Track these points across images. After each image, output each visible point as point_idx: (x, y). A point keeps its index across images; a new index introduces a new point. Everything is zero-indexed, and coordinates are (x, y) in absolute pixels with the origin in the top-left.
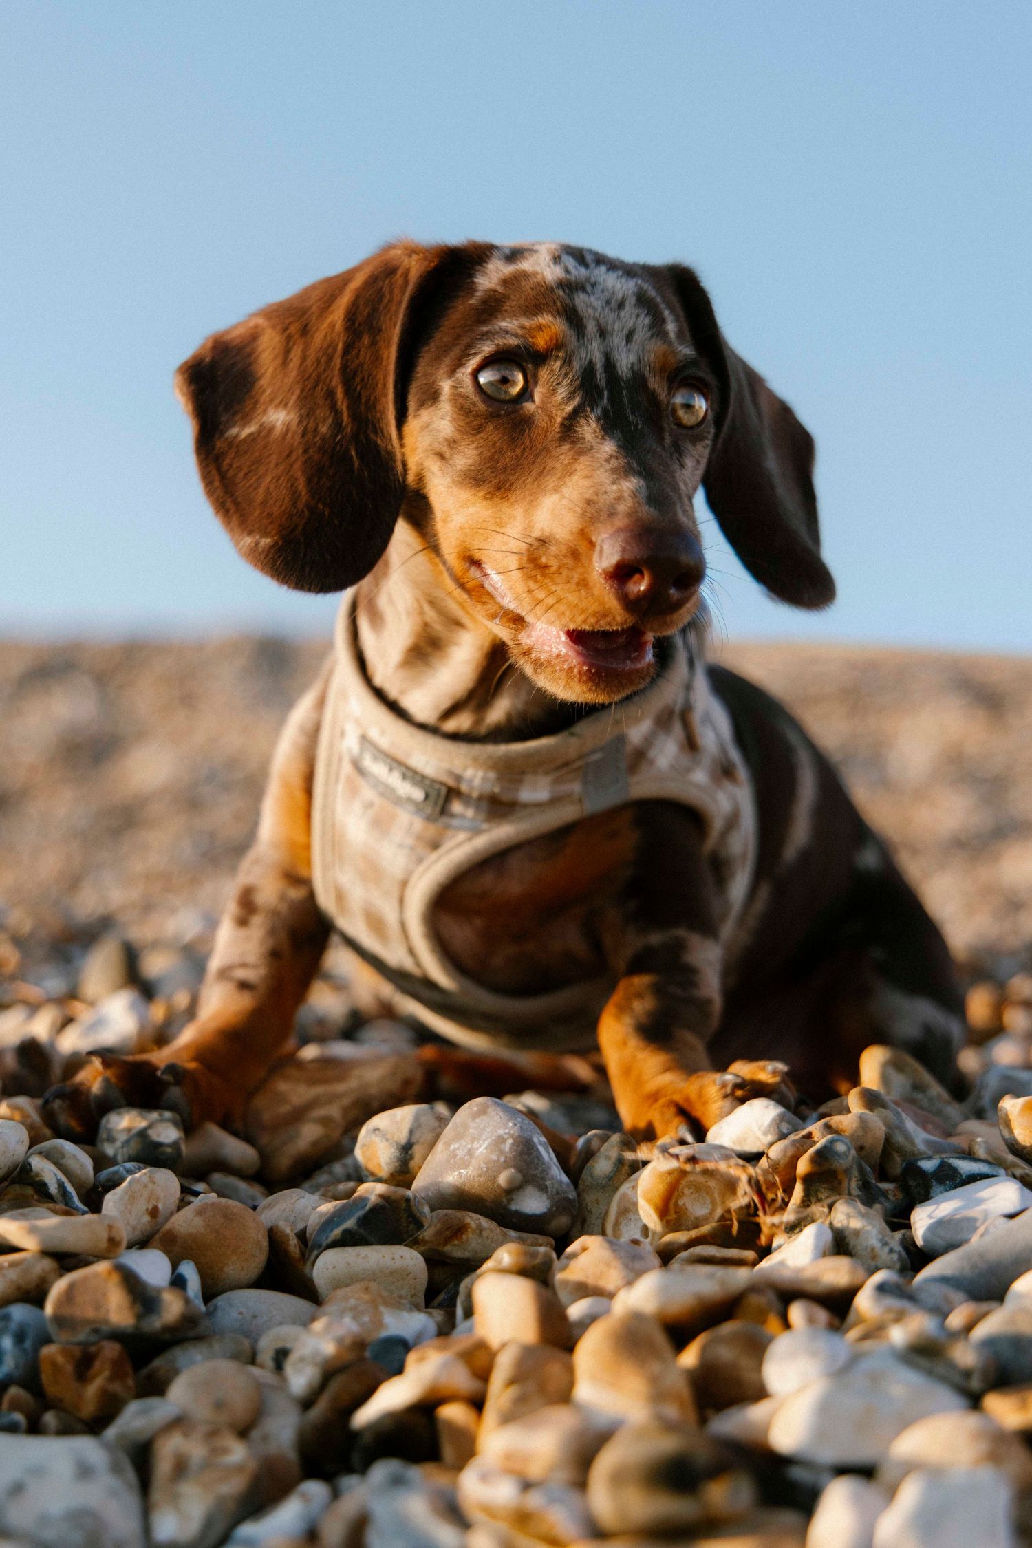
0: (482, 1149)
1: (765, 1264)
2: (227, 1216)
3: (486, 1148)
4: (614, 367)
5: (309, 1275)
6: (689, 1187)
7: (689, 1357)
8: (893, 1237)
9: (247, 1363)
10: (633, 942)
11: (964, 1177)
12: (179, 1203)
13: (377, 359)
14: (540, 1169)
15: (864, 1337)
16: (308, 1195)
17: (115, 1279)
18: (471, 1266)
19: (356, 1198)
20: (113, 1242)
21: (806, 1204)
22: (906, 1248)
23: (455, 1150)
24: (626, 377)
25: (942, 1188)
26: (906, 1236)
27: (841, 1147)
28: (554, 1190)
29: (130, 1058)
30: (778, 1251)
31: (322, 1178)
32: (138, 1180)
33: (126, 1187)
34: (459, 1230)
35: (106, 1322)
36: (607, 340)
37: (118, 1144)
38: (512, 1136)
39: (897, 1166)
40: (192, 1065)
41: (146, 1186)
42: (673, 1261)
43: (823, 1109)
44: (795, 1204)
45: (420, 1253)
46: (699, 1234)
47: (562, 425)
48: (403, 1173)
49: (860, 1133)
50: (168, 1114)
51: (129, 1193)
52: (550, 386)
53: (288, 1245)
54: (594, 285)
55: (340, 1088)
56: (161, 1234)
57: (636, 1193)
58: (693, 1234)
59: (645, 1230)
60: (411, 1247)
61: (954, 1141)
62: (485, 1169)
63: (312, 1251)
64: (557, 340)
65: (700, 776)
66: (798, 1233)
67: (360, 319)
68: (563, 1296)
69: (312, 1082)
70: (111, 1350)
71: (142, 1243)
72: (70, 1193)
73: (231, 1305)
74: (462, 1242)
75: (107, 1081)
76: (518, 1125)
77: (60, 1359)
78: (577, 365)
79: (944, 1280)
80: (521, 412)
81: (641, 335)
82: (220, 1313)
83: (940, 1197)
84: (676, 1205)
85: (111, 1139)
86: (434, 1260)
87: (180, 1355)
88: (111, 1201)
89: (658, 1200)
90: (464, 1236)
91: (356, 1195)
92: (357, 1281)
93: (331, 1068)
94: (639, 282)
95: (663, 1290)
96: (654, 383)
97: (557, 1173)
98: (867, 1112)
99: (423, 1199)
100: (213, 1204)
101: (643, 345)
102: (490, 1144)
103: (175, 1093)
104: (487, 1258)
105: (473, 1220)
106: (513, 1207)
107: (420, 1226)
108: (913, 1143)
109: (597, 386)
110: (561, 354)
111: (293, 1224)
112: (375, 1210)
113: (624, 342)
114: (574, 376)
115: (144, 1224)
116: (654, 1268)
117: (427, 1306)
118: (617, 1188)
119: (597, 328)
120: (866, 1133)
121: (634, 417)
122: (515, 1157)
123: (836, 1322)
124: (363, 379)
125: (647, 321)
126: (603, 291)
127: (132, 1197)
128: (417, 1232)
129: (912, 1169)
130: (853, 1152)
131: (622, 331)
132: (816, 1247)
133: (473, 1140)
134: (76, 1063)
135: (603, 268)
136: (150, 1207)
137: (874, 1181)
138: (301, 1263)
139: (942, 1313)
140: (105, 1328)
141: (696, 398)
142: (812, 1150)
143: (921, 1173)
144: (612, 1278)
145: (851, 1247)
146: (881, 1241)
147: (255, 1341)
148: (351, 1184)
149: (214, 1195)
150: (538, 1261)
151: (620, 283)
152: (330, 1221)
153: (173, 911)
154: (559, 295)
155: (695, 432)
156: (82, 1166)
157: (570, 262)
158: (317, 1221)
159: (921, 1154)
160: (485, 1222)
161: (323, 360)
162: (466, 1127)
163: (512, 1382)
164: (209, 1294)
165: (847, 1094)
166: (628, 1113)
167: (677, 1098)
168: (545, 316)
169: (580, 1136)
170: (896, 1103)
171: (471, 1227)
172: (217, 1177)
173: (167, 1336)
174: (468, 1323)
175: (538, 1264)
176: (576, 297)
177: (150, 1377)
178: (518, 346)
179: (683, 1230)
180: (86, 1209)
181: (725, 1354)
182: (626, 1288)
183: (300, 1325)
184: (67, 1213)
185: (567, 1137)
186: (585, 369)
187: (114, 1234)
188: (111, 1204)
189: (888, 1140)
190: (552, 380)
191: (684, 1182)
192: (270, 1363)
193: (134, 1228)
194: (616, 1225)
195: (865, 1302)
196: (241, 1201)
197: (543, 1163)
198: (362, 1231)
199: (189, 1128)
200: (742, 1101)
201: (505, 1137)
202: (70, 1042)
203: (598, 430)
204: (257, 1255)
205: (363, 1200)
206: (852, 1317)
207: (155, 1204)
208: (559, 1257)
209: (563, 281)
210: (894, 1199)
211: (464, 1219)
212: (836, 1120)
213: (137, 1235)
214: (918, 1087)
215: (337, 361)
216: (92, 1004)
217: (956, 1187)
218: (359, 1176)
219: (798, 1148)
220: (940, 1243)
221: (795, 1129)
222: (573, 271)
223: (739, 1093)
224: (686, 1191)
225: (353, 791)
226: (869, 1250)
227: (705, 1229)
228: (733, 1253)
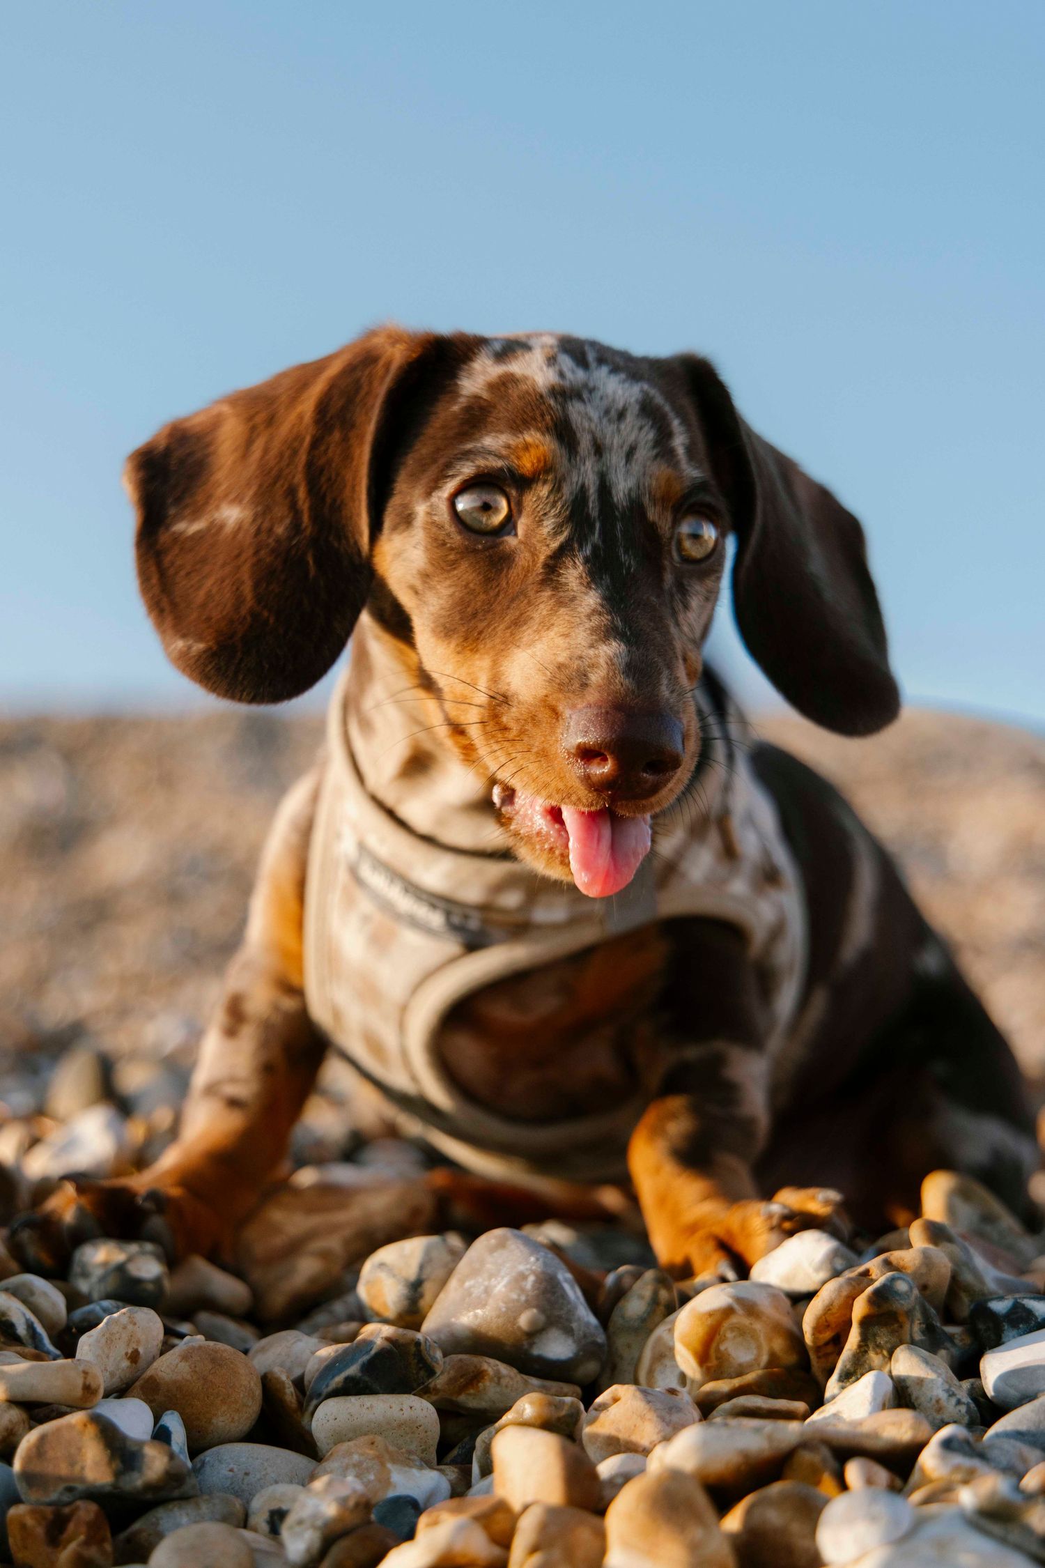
0: (500, 1286)
1: (816, 1417)
2: (216, 1361)
3: (505, 1286)
4: (610, 493)
5: (307, 1428)
6: (732, 1329)
7: (733, 1522)
8: (961, 1386)
9: (238, 1526)
10: (668, 1057)
11: (1039, 1320)
12: (163, 1346)
13: (347, 457)
14: (566, 1309)
15: (928, 1501)
16: (306, 1338)
17: (91, 1430)
18: (489, 1417)
19: (360, 1341)
20: (88, 1390)
21: (863, 1349)
22: (975, 1400)
23: (470, 1287)
24: (623, 506)
25: (1015, 1332)
26: (975, 1386)
27: (902, 1286)
28: (581, 1333)
29: (107, 1183)
30: (833, 1401)
31: (321, 1318)
32: (116, 1321)
33: (103, 1327)
34: (476, 1377)
35: (82, 1479)
36: (604, 459)
37: (94, 1279)
38: (533, 1272)
39: (965, 1307)
40: (175, 1192)
41: (125, 1328)
42: (714, 1413)
43: (882, 1243)
44: (850, 1350)
45: (432, 1403)
46: (742, 1383)
47: (546, 566)
48: (412, 1314)
49: (924, 1270)
50: (149, 1247)
51: (107, 1335)
52: (536, 517)
53: (285, 1393)
54: (592, 391)
55: (341, 1217)
56: (141, 1382)
57: (673, 1337)
58: (737, 1382)
59: (683, 1378)
60: (421, 1396)
61: (1029, 1279)
62: (504, 1309)
63: (311, 1399)
64: (545, 462)
65: (739, 886)
66: (854, 1382)
67: (333, 410)
68: (592, 1452)
69: (311, 1210)
70: (87, 1511)
71: (120, 1391)
72: (40, 1335)
73: (220, 1461)
74: (479, 1391)
75: (81, 1211)
76: (541, 1260)
77: (30, 1522)
78: (567, 491)
79: (1018, 1435)
80: (501, 548)
81: (643, 453)
82: (208, 1469)
83: (1012, 1342)
84: (718, 1350)
85: (85, 1275)
86: (447, 1411)
87: (162, 1517)
88: (87, 1344)
89: (697, 1345)
90: (480, 1384)
91: (359, 1338)
92: (361, 1436)
93: (330, 1194)
94: (646, 387)
95: (704, 1445)
96: (652, 514)
97: (585, 1315)
98: (931, 1246)
99: (435, 1342)
100: (200, 1347)
101: (644, 467)
102: (509, 1283)
103: (157, 1223)
104: (508, 1409)
105: (491, 1366)
106: (536, 1351)
107: (431, 1372)
108: (982, 1282)
109: (588, 515)
110: (550, 477)
111: (289, 1371)
112: (383, 1355)
113: (623, 462)
114: (563, 506)
115: (123, 1370)
116: (694, 1422)
117: (440, 1462)
118: (651, 1331)
119: (592, 443)
120: (929, 1270)
121: (626, 557)
122: (537, 1296)
123: (898, 1482)
124: (329, 479)
125: (651, 436)
126: (601, 398)
127: (109, 1340)
128: (428, 1379)
129: (981, 1311)
130: (916, 1292)
131: (622, 447)
132: (874, 1399)
133: (491, 1276)
134: (45, 1188)
135: (604, 370)
136: (130, 1351)
137: (938, 1324)
138: (299, 1413)
139: (1016, 1472)
140: (80, 1486)
141: (705, 527)
142: (870, 1290)
143: (992, 1315)
144: (646, 1432)
145: (913, 1397)
146: (947, 1391)
147: (248, 1502)
148: (353, 1326)
149: (200, 1337)
150: (563, 1413)
151: (622, 388)
152: (332, 1367)
153: (151, 1016)
154: (550, 405)
155: (703, 566)
156: (54, 1305)
157: (566, 362)
158: (316, 1366)
159: (991, 1294)
160: (504, 1369)
161: (287, 454)
162: (482, 1262)
163: (534, 1549)
164: (195, 1449)
165: (908, 1225)
166: (664, 1246)
167: (718, 1230)
168: (533, 433)
169: (609, 1271)
170: (964, 1237)
171: (488, 1374)
172: (204, 1317)
173: (149, 1496)
174: (485, 1482)
175: (564, 1416)
176: (570, 408)
177: (129, 1540)
178: (501, 469)
179: (726, 1378)
180: (58, 1352)
181: (774, 1517)
182: (663, 1443)
183: (298, 1483)
184: (37, 1358)
185: (595, 1273)
186: (576, 497)
187: (90, 1381)
188: (86, 1348)
189: (954, 1278)
190: (538, 509)
191: (726, 1325)
192: (264, 1527)
193: (112, 1375)
194: (651, 1372)
195: (929, 1459)
196: (232, 1345)
197: (569, 1302)
198: (367, 1379)
199: (172, 1262)
200: (791, 1234)
201: (527, 1273)
202: (39, 1165)
203: (584, 575)
204: (250, 1404)
205: (368, 1344)
206: (915, 1477)
207: (136, 1347)
208: (586, 1410)
209: (556, 387)
210: (961, 1344)
211: (481, 1366)
212: (897, 1256)
213: (115, 1381)
214: (988, 1218)
215: (302, 458)
216: (61, 1121)
217: (1031, 1331)
218: (362, 1316)
219: (854, 1286)
220: (1013, 1393)
221: (850, 1266)
222: (569, 375)
223: (787, 1225)
224: (729, 1335)
225: (349, 902)
226: (934, 1401)
227: (750, 1377)
228: (782, 1404)
